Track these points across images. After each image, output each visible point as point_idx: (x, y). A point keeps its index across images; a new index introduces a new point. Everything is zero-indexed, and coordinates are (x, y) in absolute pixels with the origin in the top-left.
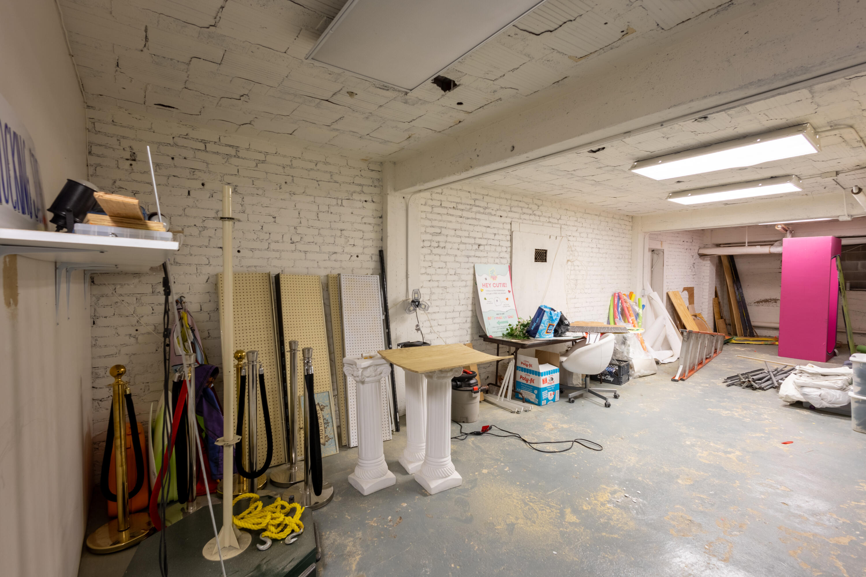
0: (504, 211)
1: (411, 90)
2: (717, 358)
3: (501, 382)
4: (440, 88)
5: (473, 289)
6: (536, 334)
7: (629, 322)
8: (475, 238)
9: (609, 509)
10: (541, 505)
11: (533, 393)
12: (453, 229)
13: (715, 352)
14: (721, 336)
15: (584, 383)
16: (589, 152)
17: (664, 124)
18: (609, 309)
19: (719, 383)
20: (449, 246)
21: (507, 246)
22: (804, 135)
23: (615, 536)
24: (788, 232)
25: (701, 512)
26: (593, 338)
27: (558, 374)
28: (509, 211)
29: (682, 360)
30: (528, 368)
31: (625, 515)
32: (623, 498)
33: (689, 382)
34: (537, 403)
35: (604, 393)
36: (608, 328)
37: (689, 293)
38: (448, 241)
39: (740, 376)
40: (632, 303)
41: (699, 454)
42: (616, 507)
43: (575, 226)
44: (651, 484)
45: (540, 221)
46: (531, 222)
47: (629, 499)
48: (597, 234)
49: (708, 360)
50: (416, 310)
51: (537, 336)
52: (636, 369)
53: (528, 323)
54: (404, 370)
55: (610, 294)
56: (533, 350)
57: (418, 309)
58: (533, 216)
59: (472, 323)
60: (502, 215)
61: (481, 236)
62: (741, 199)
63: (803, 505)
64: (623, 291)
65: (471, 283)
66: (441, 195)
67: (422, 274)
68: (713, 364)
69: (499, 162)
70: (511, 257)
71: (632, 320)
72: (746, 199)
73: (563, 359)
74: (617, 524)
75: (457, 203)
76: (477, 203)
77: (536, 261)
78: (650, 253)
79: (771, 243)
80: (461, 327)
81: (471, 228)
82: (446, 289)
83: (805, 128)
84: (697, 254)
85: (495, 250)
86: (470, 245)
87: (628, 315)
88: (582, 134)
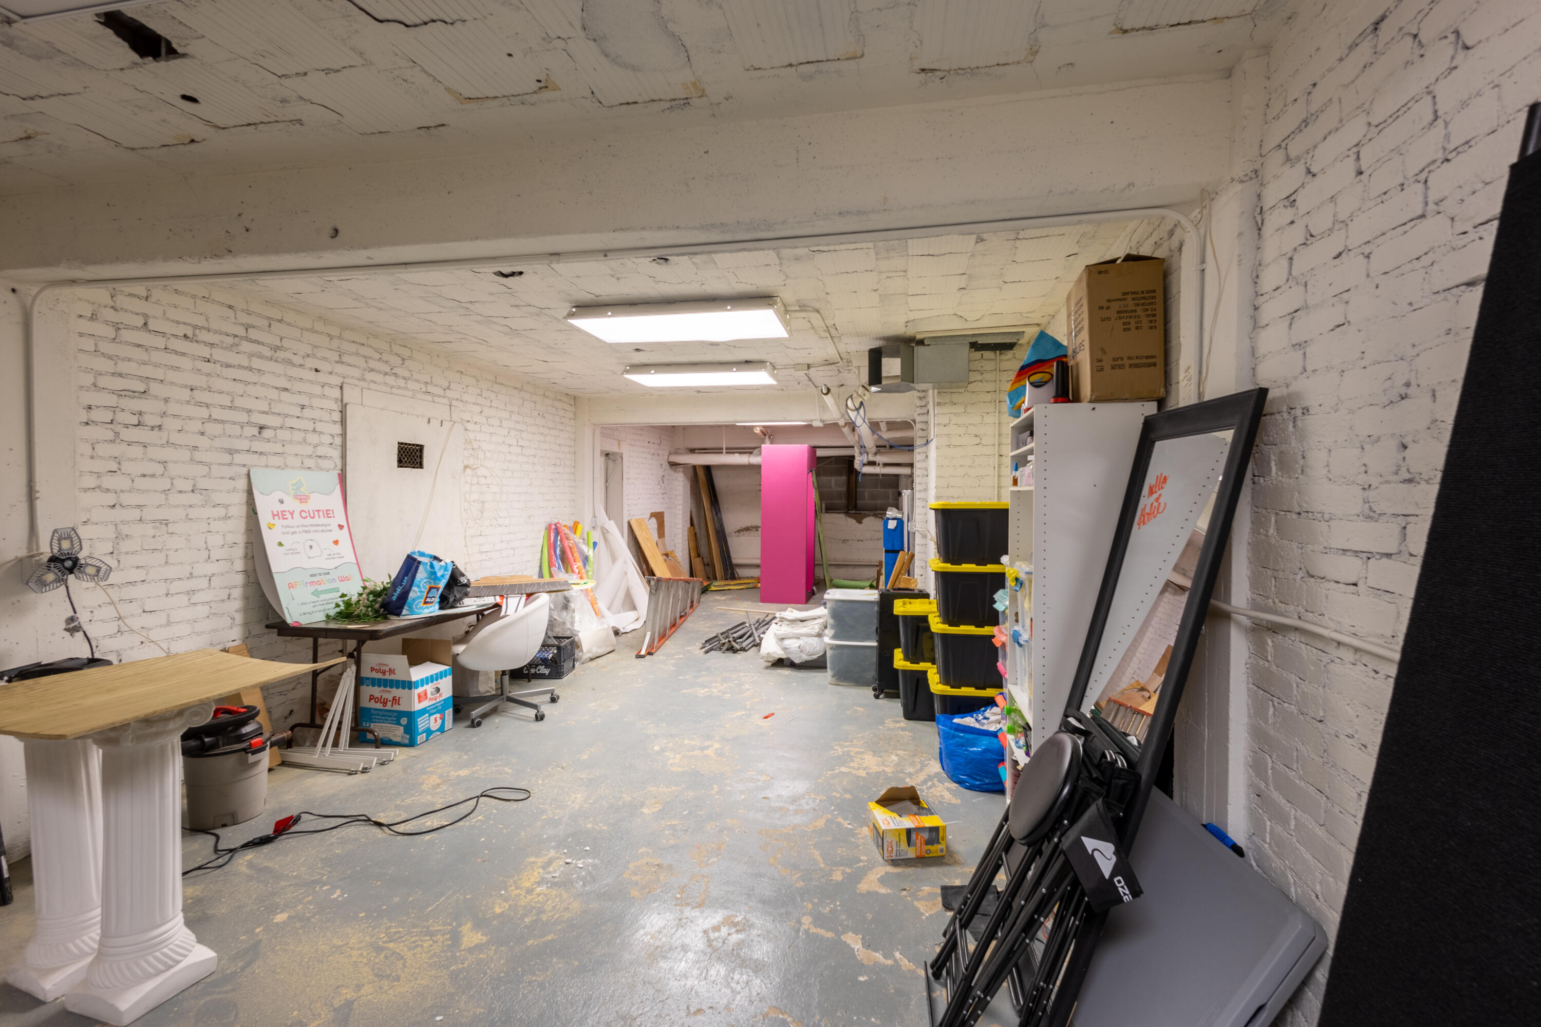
0: (324, 359)
1: (24, 17)
2: (694, 614)
3: (324, 716)
4: (126, 45)
5: (247, 523)
6: (402, 608)
7: (573, 572)
8: (249, 411)
9: (539, 895)
10: (413, 939)
11: (399, 724)
12: (186, 386)
13: (692, 606)
14: (699, 581)
15: (500, 686)
16: (495, 274)
17: (608, 254)
18: (542, 552)
19: (696, 650)
20: (168, 423)
21: (332, 433)
22: (774, 311)
23: (550, 938)
24: (767, 437)
25: (673, 846)
26: (513, 606)
27: (449, 679)
28: (337, 362)
29: (649, 624)
30: (387, 677)
31: (565, 896)
32: (562, 869)
33: (659, 656)
34: (407, 741)
35: (535, 697)
36: (539, 584)
37: (658, 521)
38: (169, 412)
39: (720, 636)
40: (577, 540)
41: (671, 761)
42: (551, 887)
43: (478, 404)
44: (606, 828)
45: (406, 388)
46: (388, 389)
47: (572, 866)
48: (518, 422)
49: (683, 619)
50: (65, 582)
51: (404, 612)
52: (585, 648)
53: (385, 589)
54: (21, 740)
55: (542, 527)
56: (398, 640)
57: (71, 578)
58: (393, 378)
59: (246, 598)
60: (319, 369)
61: (266, 409)
62: (715, 387)
63: (783, 793)
64: (563, 520)
65: (239, 511)
66: (143, 301)
67: (86, 490)
68: (689, 624)
69: (303, 254)
70: (344, 457)
71: (577, 568)
72: (721, 387)
73: (459, 649)
74: (553, 916)
75: (195, 327)
76: (253, 334)
77: (402, 467)
78: (603, 459)
79: (749, 451)
80: (213, 611)
81: (239, 388)
82: (166, 525)
83: (775, 303)
84: (666, 463)
85: (305, 440)
86: (238, 427)
87: (572, 560)
88: (477, 238)
